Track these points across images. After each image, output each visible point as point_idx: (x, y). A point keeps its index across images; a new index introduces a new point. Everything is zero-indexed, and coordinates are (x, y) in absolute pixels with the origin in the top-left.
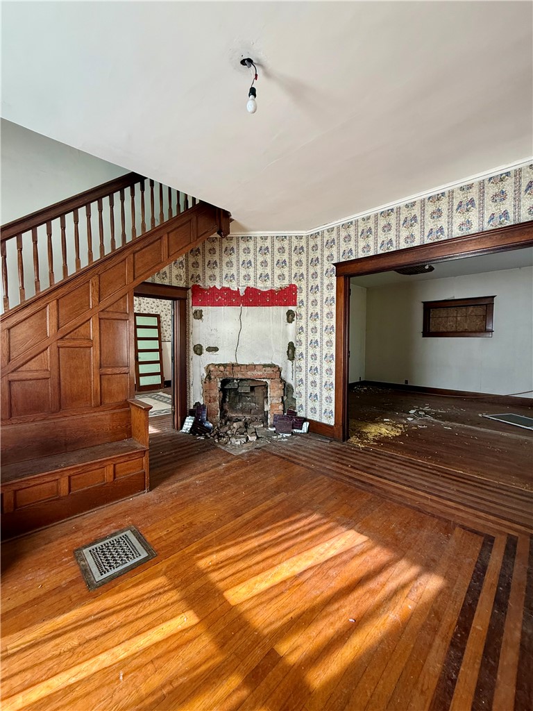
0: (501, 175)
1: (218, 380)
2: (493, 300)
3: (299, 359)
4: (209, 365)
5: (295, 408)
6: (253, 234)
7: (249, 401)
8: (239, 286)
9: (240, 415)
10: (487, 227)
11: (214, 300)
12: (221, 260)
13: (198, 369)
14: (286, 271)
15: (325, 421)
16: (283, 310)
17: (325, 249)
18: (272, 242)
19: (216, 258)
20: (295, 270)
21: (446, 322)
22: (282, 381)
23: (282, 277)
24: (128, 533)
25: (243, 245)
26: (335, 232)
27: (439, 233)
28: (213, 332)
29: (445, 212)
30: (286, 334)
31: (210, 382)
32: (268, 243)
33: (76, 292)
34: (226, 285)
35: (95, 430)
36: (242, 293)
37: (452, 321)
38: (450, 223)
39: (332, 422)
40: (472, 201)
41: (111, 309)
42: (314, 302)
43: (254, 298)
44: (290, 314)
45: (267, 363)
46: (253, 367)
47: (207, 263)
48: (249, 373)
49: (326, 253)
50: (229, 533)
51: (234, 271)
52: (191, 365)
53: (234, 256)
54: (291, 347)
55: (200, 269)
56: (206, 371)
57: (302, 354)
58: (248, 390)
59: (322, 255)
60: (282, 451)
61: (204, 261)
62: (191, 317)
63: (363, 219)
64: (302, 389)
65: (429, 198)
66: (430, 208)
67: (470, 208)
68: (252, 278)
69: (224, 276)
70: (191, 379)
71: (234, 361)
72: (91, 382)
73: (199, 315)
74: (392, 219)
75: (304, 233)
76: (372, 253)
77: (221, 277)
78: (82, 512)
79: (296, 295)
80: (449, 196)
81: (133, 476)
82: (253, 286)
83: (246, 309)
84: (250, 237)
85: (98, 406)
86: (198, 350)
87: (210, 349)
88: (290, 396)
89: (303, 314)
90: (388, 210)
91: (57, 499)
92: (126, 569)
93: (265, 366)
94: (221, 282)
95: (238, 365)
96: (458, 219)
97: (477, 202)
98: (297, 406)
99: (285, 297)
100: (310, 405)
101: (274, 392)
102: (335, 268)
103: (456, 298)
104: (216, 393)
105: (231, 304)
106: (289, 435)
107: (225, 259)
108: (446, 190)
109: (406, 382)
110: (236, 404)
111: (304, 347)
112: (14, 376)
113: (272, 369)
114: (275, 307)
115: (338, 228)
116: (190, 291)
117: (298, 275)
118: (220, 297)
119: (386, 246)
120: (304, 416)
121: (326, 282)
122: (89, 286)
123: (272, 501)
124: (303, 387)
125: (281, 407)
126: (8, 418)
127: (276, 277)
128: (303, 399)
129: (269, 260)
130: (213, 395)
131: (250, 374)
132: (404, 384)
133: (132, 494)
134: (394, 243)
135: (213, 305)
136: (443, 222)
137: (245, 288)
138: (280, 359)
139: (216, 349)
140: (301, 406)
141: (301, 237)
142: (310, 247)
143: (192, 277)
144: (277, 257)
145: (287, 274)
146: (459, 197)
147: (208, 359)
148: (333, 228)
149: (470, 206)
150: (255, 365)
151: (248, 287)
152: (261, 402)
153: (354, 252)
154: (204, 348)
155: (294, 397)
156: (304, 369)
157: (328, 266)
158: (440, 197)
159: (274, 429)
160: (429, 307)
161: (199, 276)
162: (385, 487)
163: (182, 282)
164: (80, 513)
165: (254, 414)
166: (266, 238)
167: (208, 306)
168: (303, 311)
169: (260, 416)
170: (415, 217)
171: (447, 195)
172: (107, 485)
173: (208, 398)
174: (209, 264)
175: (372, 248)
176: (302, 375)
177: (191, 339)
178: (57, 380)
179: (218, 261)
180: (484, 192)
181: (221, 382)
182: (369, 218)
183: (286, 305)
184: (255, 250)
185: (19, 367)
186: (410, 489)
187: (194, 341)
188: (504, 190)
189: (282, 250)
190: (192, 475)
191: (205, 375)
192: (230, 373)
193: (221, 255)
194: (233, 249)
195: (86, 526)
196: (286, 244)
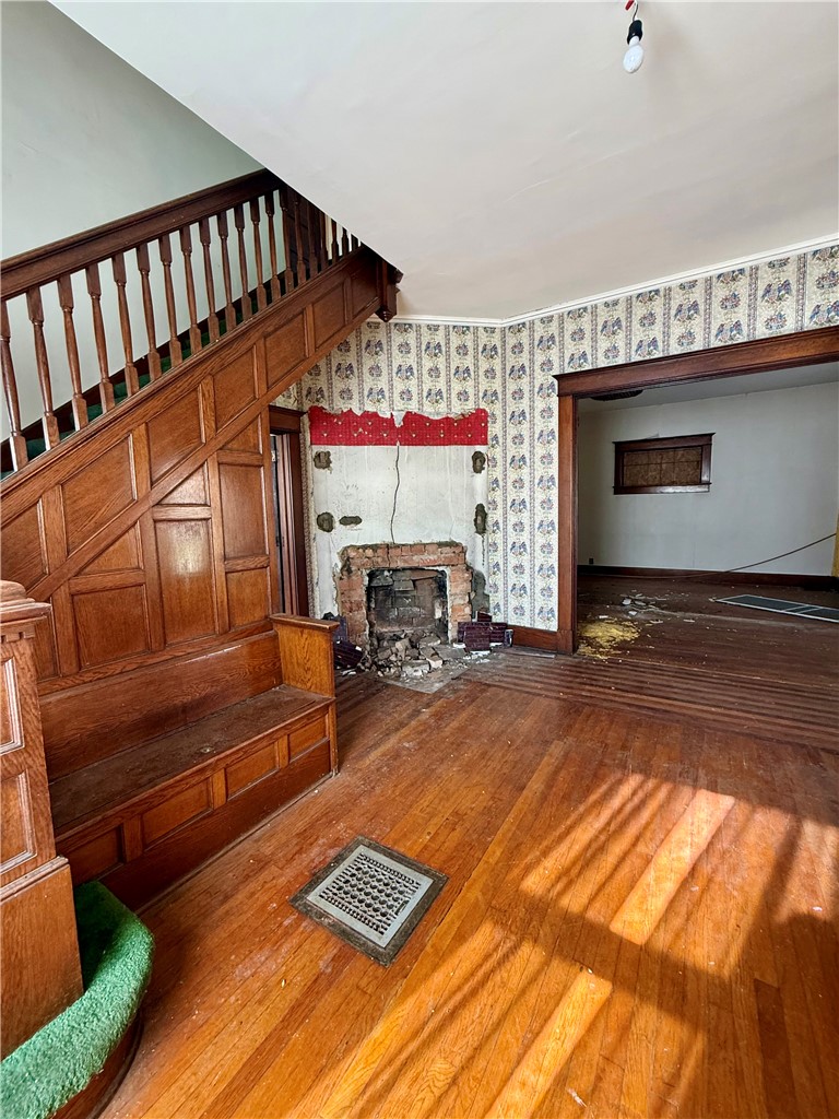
0: (832, 248)
1: (364, 573)
2: (711, 440)
3: (494, 532)
4: (346, 549)
5: (488, 610)
6: (414, 319)
7: (409, 605)
8: (393, 410)
9: (396, 629)
10: (809, 325)
11: (351, 434)
12: (360, 363)
13: (327, 555)
14: (469, 385)
15: (540, 625)
16: (467, 452)
17: (537, 351)
18: (447, 335)
19: (351, 359)
20: (484, 385)
21: (646, 472)
22: (468, 568)
23: (463, 396)
24: (362, 849)
25: (398, 339)
26: (555, 323)
27: (735, 332)
28: (351, 490)
29: (744, 300)
30: (471, 491)
31: (349, 577)
32: (440, 337)
33: (176, 410)
34: (370, 408)
35: (228, 677)
36: (398, 423)
37: (655, 470)
38: (752, 317)
39: (553, 626)
40: (786, 285)
41: (234, 445)
42: (518, 439)
43: (418, 431)
44: (477, 457)
45: (443, 540)
46: (420, 548)
47: (334, 369)
48: (414, 558)
49: (540, 358)
50: (530, 817)
51: (383, 383)
52: (314, 550)
53: (383, 357)
54: (481, 512)
55: (323, 378)
56: (342, 559)
57: (497, 523)
58: (410, 586)
59: (532, 361)
60: (497, 678)
61: (329, 363)
62: (311, 464)
63: (607, 305)
64: (499, 579)
65: (719, 276)
66: (720, 292)
67: (783, 295)
68: (415, 397)
69: (366, 393)
70: (315, 574)
71: (388, 540)
72: (212, 587)
73: (324, 461)
74: (658, 307)
75: (498, 323)
76: (621, 360)
77: (361, 393)
78: (248, 830)
79: (486, 427)
80: (751, 275)
81: (313, 751)
82: (416, 411)
83: (406, 450)
84: (410, 325)
85: (226, 632)
86: (326, 523)
87: (346, 521)
88: (479, 591)
89: (499, 457)
90: (650, 292)
91: (209, 816)
92: (415, 912)
93: (440, 545)
94: (361, 402)
95: (398, 546)
96: (765, 311)
97: (794, 287)
98: (492, 606)
99: (470, 430)
100: (513, 602)
101: (456, 587)
102: (556, 382)
103: (661, 436)
104: (360, 594)
105: (380, 442)
106: (487, 653)
107: (368, 362)
108: (746, 266)
109: (591, 561)
110: (388, 610)
111: (500, 511)
112: (81, 583)
113: (453, 549)
114: (453, 447)
115: (561, 317)
116: (305, 418)
117: (489, 393)
118: (360, 430)
119: (645, 349)
120: (502, 621)
121: (540, 405)
122: (197, 399)
123: (551, 755)
124: (500, 576)
125: (468, 610)
126: (75, 671)
127: (454, 396)
128: (501, 594)
129: (442, 367)
130: (356, 598)
131: (417, 560)
132: (588, 564)
133: (314, 781)
134: (660, 344)
135: (349, 442)
136: (741, 315)
137: (404, 413)
138: (463, 533)
139: (356, 520)
140: (498, 605)
141: (493, 330)
142: (509, 347)
143: (309, 393)
144: (456, 361)
145: (471, 391)
146: (766, 277)
147: (343, 537)
148: (552, 316)
149: (783, 292)
150: (425, 545)
151: (408, 413)
152: (429, 605)
153: (589, 357)
154: (337, 519)
155: (486, 592)
156: (501, 548)
157: (546, 379)
158: (737, 276)
159: (463, 646)
160: (622, 449)
161: (321, 390)
162: (685, 711)
163: (292, 401)
164: (245, 832)
165: (418, 626)
166: (436, 328)
167: (341, 444)
168: (497, 452)
169: (429, 626)
170: (695, 305)
171: (747, 273)
172: (280, 774)
173: (348, 605)
174: (339, 369)
175: (622, 352)
176: (498, 557)
177: (312, 504)
178: (157, 589)
179: (355, 365)
180: (805, 272)
181: (368, 575)
182: (616, 303)
183: (470, 443)
184: (419, 347)
185: (87, 565)
186: (719, 710)
187: (315, 508)
188: (835, 271)
189: (463, 350)
190: (388, 734)
191: (340, 565)
192: (384, 560)
193: (359, 355)
194: (379, 344)
195: (272, 854)
196: (469, 339)
